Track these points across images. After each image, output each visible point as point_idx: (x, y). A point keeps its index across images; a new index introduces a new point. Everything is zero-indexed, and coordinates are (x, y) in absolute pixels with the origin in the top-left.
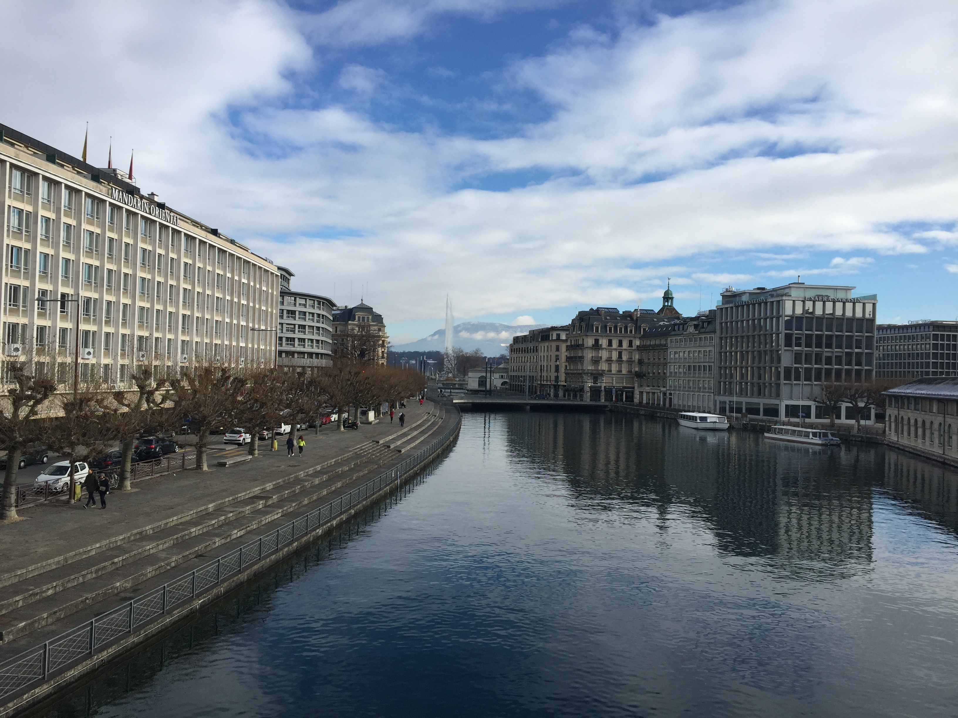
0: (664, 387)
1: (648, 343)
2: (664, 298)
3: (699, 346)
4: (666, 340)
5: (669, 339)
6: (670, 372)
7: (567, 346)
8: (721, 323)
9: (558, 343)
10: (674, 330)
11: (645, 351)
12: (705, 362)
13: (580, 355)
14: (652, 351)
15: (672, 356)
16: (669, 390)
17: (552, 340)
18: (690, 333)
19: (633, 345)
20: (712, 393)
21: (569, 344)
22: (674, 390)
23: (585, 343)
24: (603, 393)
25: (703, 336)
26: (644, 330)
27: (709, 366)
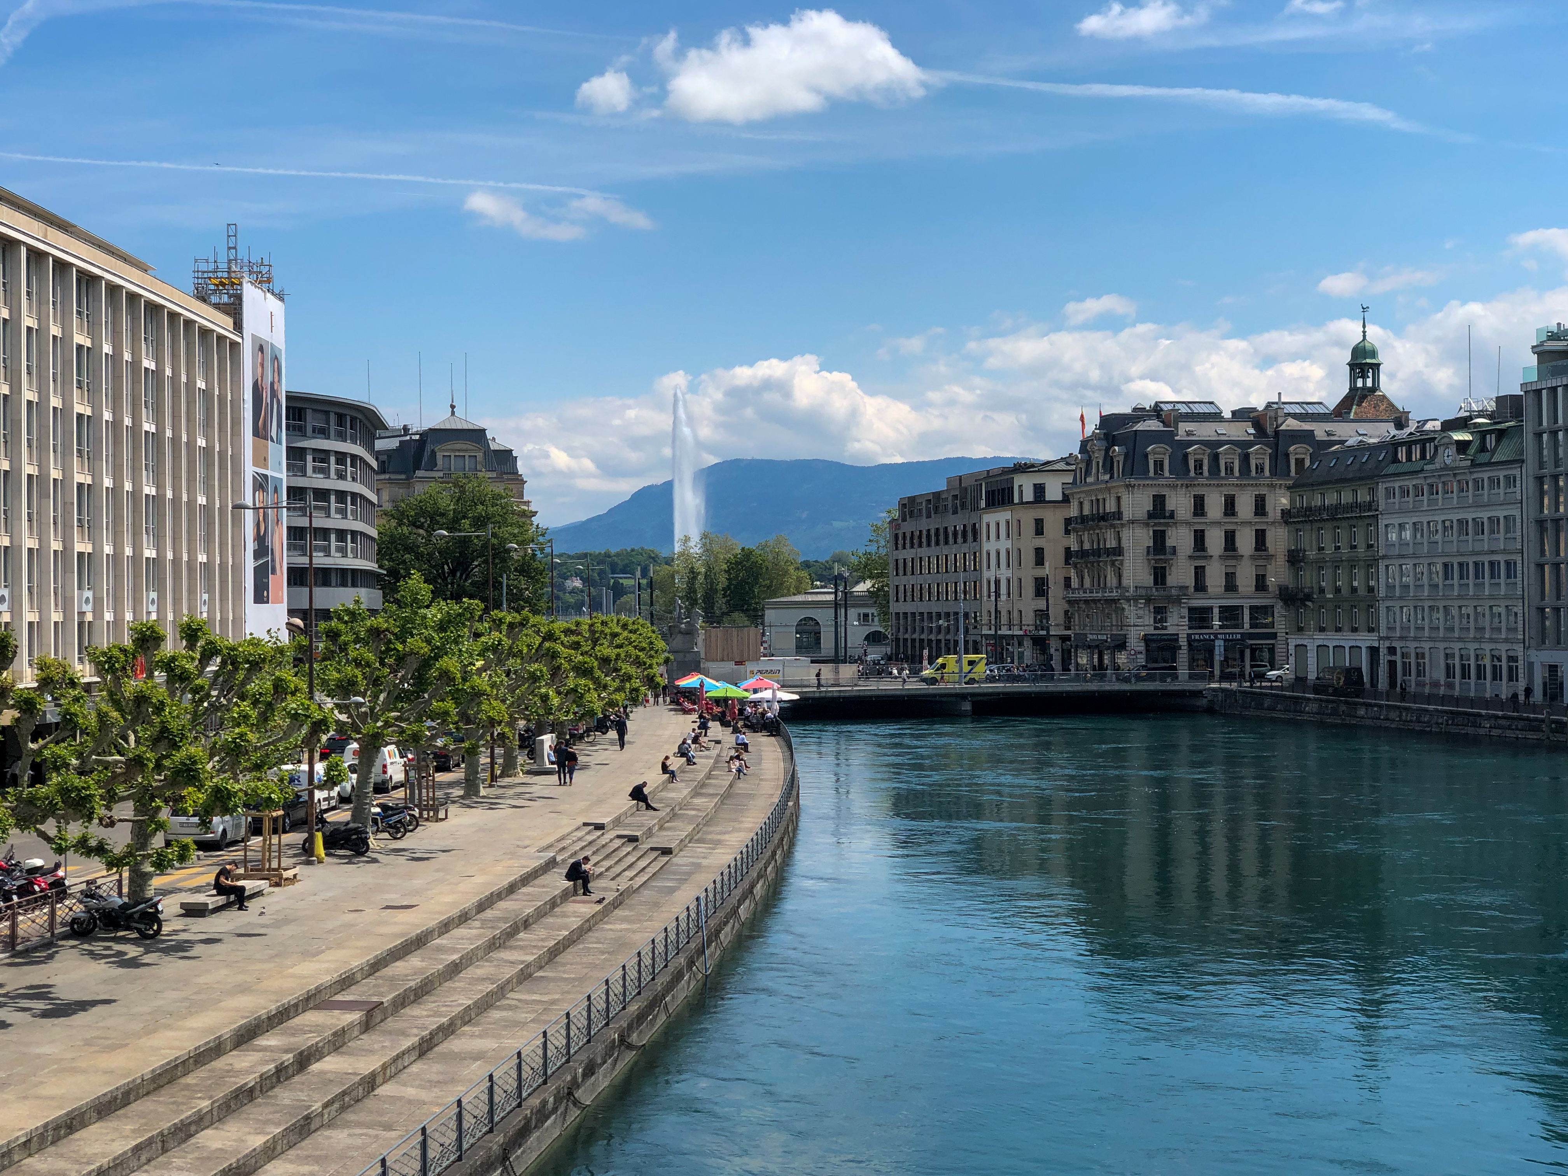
0: (1371, 630)
1: (1317, 501)
2: (1352, 366)
3: (1478, 506)
4: (1372, 491)
5: (1381, 487)
6: (1388, 586)
7: (1068, 521)
8: (1539, 435)
9: (1039, 512)
10: (1396, 460)
11: (1308, 527)
12: (1493, 552)
13: (1111, 543)
14: (1329, 525)
15: (1393, 536)
16: (1388, 638)
17: (1022, 503)
18: (1446, 468)
19: (1269, 508)
20: (1517, 642)
21: (1073, 512)
22: (1402, 638)
23: (1123, 509)
24: (1183, 655)
25: (1485, 476)
26: (1300, 462)
27: (1508, 563)
